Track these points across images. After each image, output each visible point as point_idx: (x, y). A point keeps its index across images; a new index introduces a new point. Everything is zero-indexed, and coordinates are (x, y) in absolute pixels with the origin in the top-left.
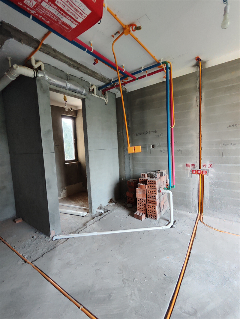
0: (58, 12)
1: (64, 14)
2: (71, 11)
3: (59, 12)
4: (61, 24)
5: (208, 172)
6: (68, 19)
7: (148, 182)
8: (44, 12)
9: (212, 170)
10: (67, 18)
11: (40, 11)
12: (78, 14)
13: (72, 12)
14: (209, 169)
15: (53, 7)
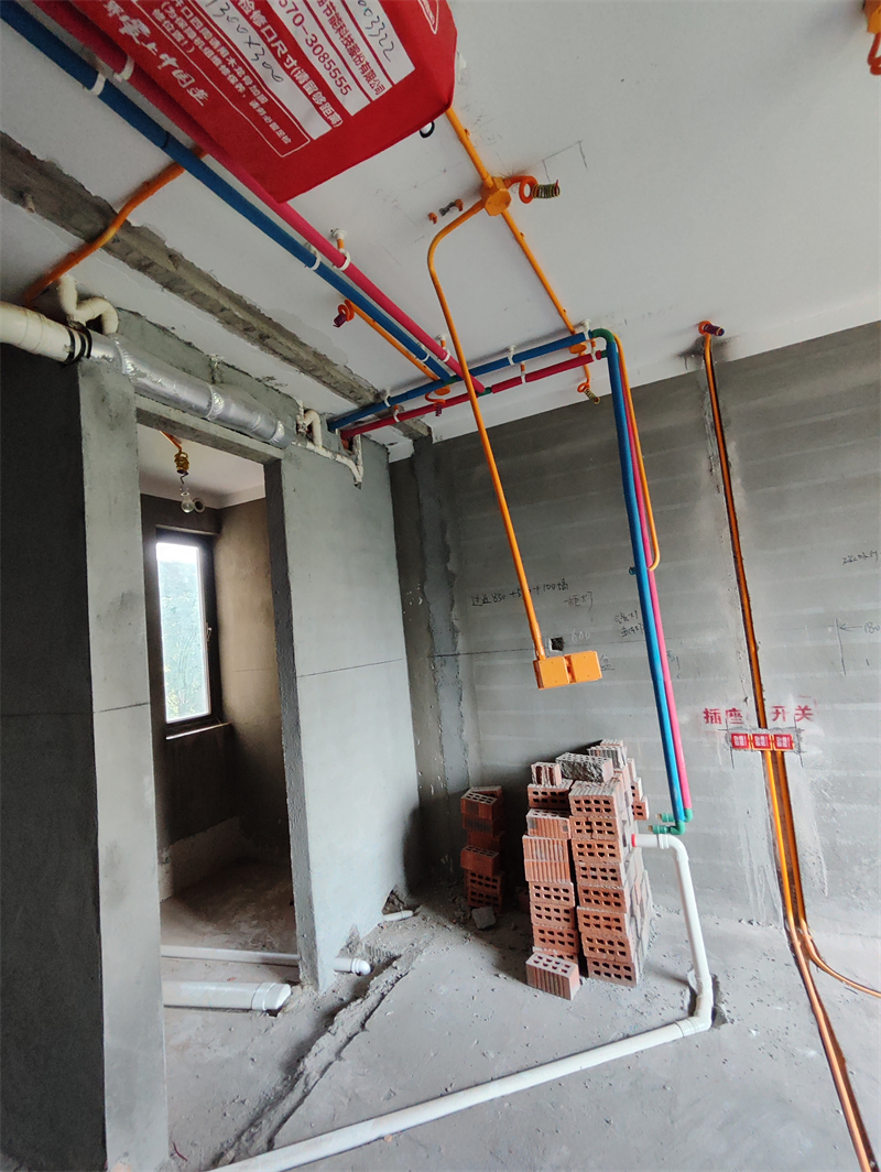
0: (264, 46)
1: (290, 57)
2: (328, 49)
3: (268, 45)
4: (262, 111)
5: (800, 739)
6: (300, 86)
7: (572, 802)
8: (192, 35)
9: (811, 730)
10: (297, 82)
11: (177, 27)
12: (356, 70)
13: (333, 55)
14: (800, 725)
15: (247, 17)
